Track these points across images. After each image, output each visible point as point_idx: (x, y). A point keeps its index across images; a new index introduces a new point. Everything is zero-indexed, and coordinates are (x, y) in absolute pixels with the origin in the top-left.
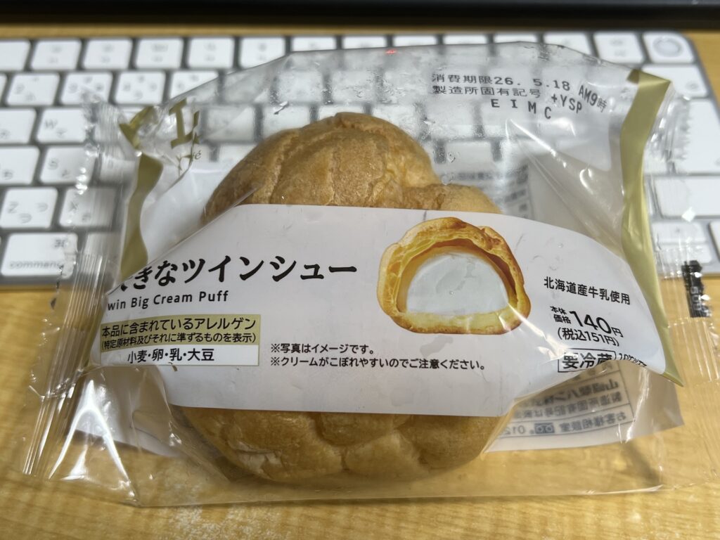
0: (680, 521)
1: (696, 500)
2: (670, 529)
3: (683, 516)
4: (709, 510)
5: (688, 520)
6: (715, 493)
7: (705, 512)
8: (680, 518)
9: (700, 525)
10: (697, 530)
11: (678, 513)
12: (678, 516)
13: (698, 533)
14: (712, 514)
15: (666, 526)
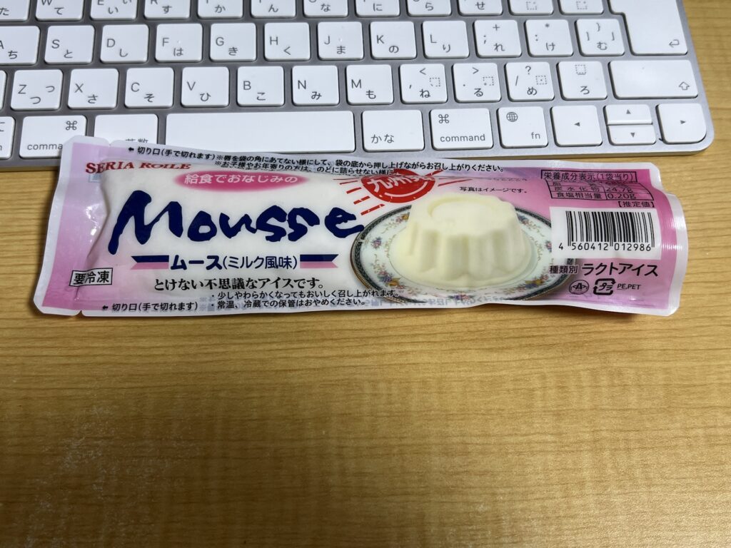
0: (472, 533)
1: (486, 509)
2: (464, 542)
3: (474, 527)
4: (498, 516)
5: (478, 530)
6: (501, 498)
7: (494, 519)
8: (472, 530)
9: (490, 532)
10: (487, 539)
11: (470, 525)
12: (470, 528)
13: (489, 541)
14: (499, 520)
15: (460, 540)
